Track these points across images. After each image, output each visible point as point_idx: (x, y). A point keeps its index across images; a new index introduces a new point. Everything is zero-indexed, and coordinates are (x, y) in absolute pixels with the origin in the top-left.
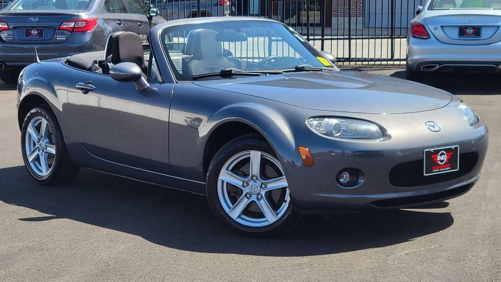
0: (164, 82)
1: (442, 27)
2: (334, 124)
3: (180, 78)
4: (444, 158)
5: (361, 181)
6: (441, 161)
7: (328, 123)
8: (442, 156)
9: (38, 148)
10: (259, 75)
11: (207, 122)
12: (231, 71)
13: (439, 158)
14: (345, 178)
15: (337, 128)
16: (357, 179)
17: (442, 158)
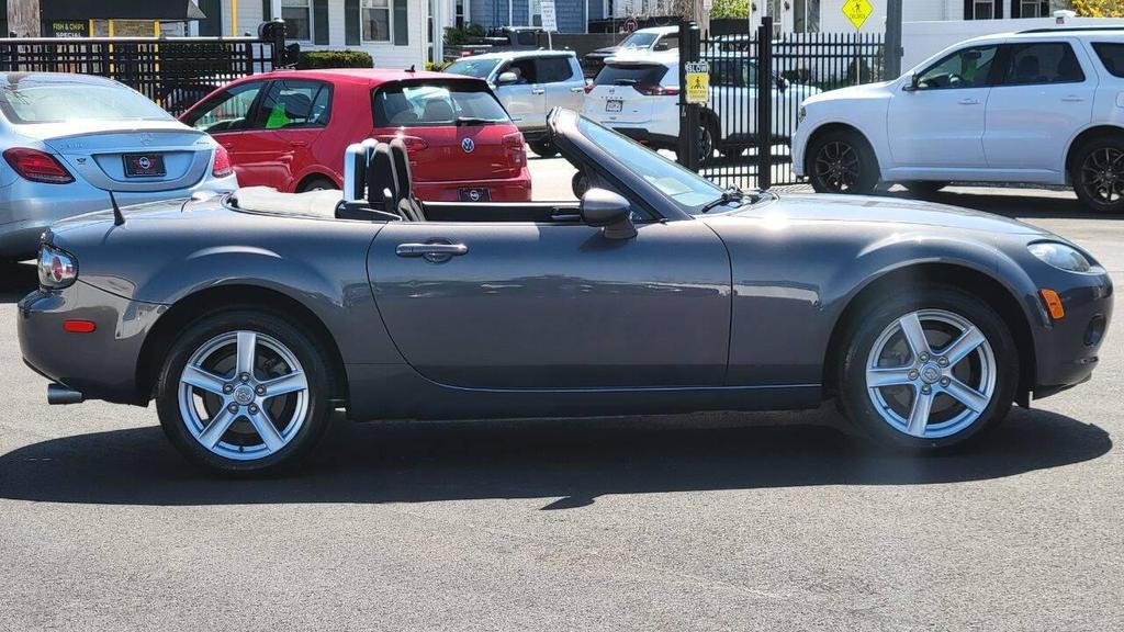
1: (94, 156)
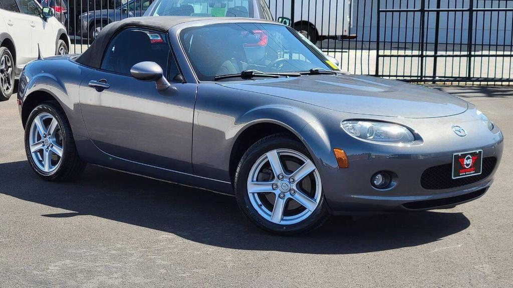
0: (186, 82)
2: (368, 127)
3: (202, 78)
4: (470, 162)
5: (394, 183)
6: (467, 165)
7: (362, 127)
8: (468, 160)
9: (43, 142)
10: (277, 77)
11: (235, 124)
12: (252, 72)
13: (466, 162)
14: (379, 180)
15: (371, 131)
16: (391, 181)
17: (468, 162)
